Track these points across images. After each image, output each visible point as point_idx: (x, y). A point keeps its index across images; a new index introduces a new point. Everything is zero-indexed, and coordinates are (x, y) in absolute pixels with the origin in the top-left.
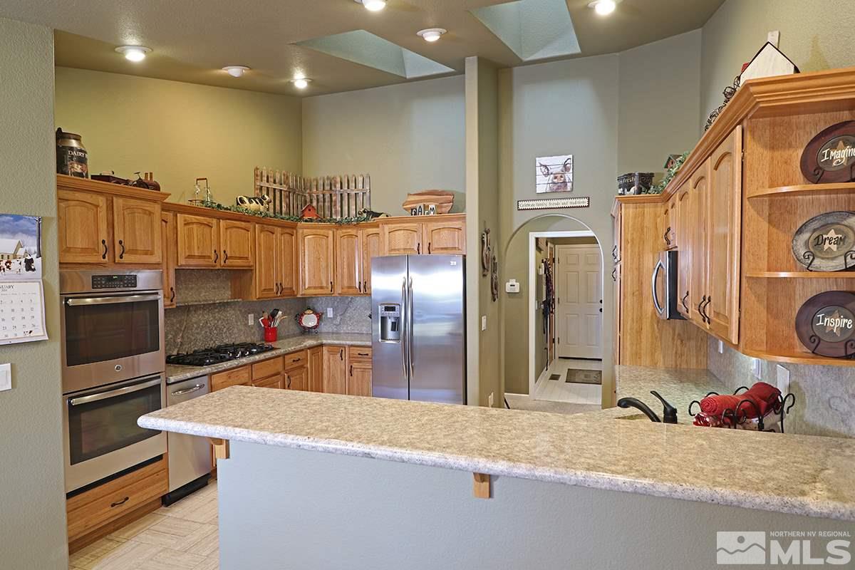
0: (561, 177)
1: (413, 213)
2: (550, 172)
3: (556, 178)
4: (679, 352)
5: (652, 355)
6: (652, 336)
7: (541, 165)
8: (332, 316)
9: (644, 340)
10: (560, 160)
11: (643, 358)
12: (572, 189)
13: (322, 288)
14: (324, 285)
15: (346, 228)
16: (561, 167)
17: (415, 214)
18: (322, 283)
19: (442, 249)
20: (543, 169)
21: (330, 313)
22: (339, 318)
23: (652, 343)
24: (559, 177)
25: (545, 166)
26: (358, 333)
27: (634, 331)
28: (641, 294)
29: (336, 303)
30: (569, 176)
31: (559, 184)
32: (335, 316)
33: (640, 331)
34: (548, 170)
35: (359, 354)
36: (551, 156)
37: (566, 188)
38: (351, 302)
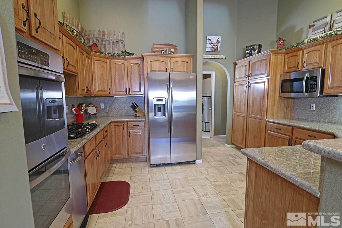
0: (216, 45)
1: (162, 53)
2: (212, 43)
3: (214, 45)
4: (285, 112)
5: (277, 114)
6: (278, 107)
7: (209, 39)
8: (103, 108)
9: (275, 108)
10: (216, 38)
11: (275, 115)
12: (220, 51)
13: (105, 91)
14: (106, 90)
15: (118, 59)
16: (216, 41)
17: (164, 53)
18: (105, 89)
19: (178, 71)
20: (209, 41)
21: (102, 106)
22: (108, 109)
23: (278, 109)
24: (215, 45)
25: (210, 40)
26: (120, 116)
27: (272, 105)
28: (275, 90)
29: (106, 100)
30: (219, 45)
31: (215, 48)
32: (105, 107)
33: (274, 105)
34: (211, 42)
35: (134, 125)
36: (213, 36)
37: (218, 51)
38: (115, 100)
